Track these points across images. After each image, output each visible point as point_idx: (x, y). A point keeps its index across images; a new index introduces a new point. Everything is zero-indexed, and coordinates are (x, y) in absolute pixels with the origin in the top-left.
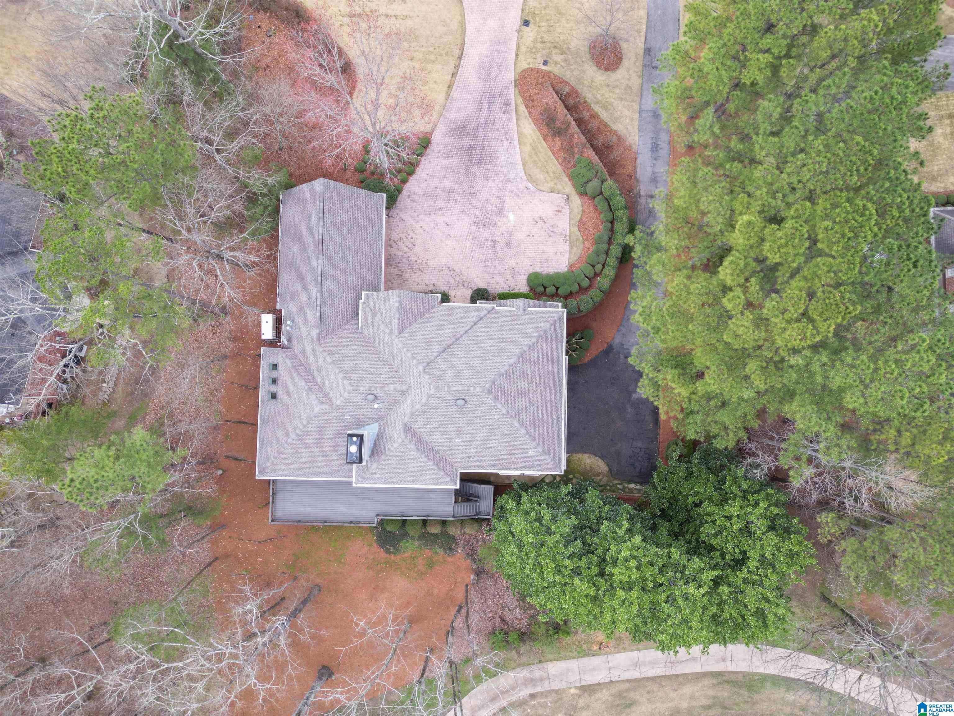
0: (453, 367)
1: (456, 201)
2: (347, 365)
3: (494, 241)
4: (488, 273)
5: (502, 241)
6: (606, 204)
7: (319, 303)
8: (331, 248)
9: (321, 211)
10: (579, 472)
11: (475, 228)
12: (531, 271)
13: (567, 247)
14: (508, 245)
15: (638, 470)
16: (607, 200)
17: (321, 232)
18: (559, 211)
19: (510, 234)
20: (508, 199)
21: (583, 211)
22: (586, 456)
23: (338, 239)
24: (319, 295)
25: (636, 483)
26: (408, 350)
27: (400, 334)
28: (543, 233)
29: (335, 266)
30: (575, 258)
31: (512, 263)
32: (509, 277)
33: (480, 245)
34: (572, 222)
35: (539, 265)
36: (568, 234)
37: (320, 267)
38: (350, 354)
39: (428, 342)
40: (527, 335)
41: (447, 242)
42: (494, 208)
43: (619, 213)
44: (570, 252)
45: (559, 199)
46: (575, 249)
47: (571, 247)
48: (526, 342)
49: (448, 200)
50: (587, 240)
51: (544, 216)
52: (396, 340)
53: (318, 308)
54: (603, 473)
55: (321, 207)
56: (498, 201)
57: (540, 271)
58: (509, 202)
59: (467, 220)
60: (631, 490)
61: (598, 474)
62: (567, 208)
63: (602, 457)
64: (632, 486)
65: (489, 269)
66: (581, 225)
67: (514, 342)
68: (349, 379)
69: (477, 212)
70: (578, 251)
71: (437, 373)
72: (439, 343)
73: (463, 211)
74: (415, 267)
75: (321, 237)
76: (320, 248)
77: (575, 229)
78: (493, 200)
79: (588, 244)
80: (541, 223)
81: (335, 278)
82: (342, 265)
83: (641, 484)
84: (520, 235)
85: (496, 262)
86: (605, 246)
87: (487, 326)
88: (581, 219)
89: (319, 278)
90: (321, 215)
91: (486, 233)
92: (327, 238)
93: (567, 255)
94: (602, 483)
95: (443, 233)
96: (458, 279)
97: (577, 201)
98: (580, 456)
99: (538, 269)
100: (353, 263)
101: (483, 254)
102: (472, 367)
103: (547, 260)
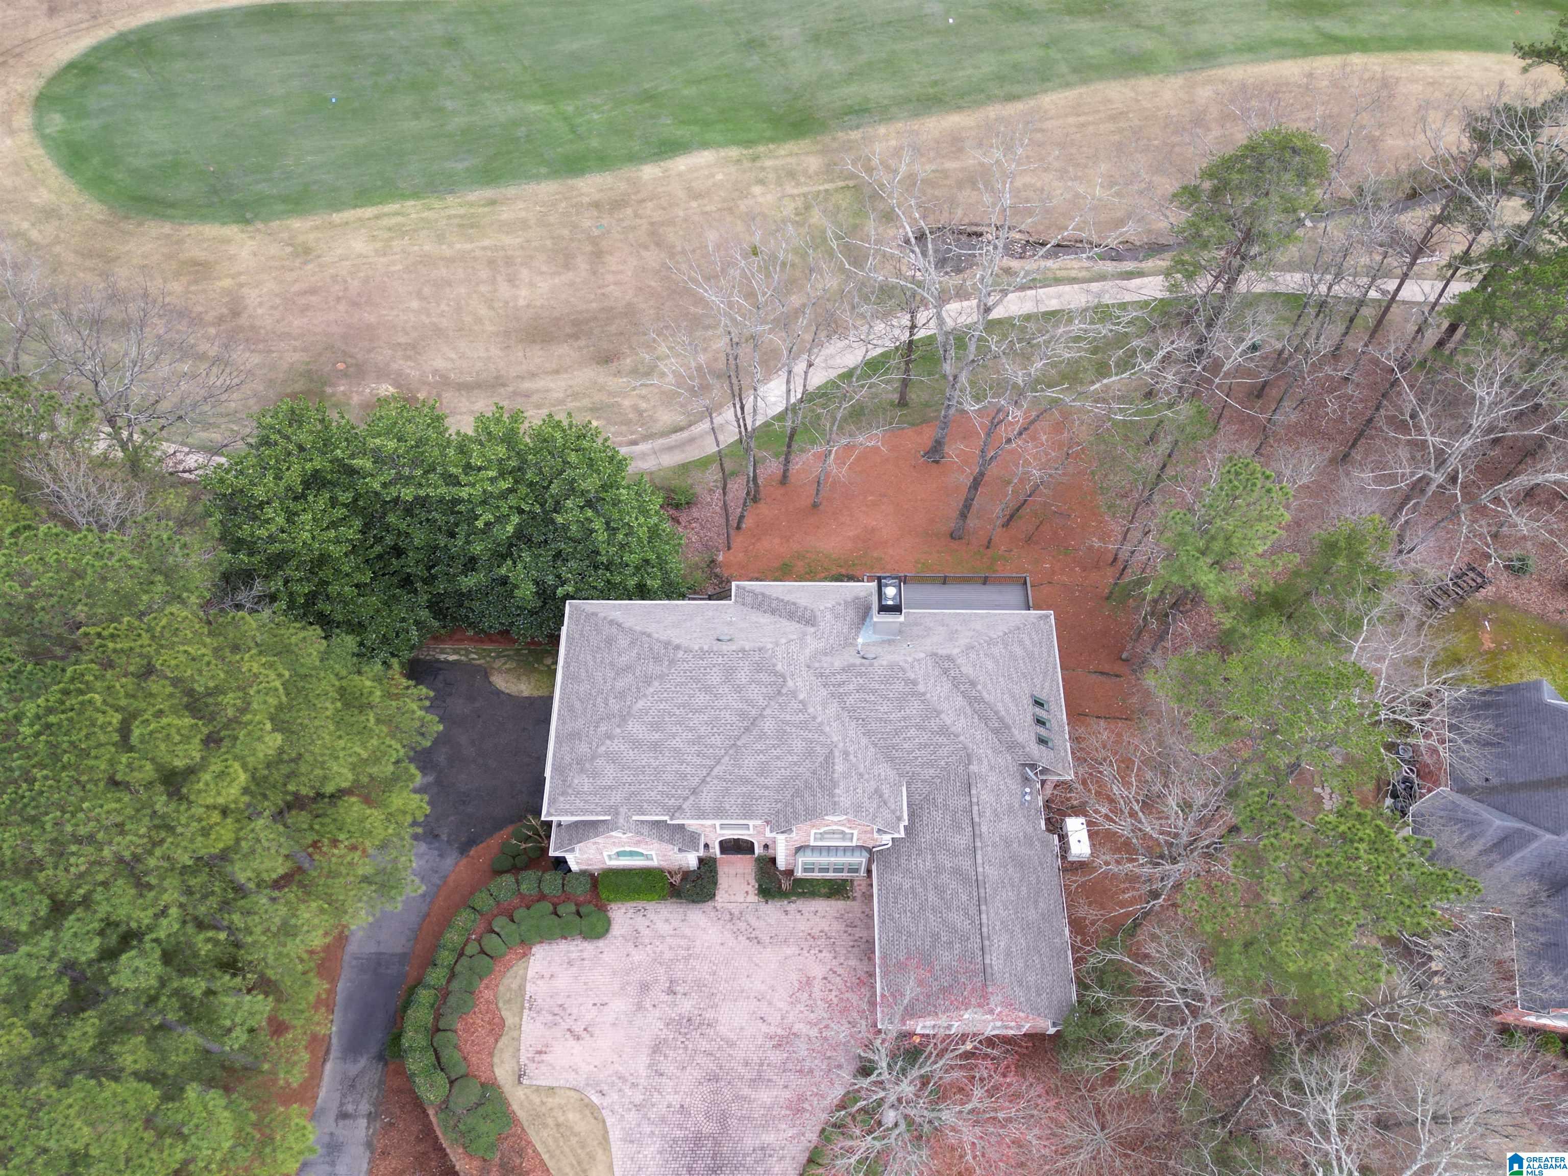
0: (738, 689)
1: (747, 1064)
2: (914, 708)
3: (671, 992)
4: (684, 937)
5: (658, 994)
6: (443, 1060)
7: (975, 808)
8: (964, 898)
9: (987, 949)
10: (541, 672)
11: (709, 1015)
12: (601, 943)
13: (530, 989)
14: (645, 987)
15: (440, 677)
16: (439, 1065)
17: (984, 916)
18: (540, 1052)
19: (640, 1007)
20: (643, 1072)
21: (491, 1054)
22: (526, 694)
23: (956, 918)
24: (977, 820)
25: (447, 662)
26: (814, 718)
27: (831, 752)
28: (575, 1011)
29: (957, 872)
30: (518, 969)
31: (638, 956)
32: (645, 932)
33: (700, 985)
34: (515, 1034)
35: (585, 955)
36: (526, 1012)
37: (979, 861)
38: (912, 732)
39: (782, 735)
40: (612, 758)
41: (763, 988)
42: (671, 1053)
43: (421, 1040)
44: (524, 979)
45: (540, 1077)
46: (514, 986)
47: (522, 988)
48: (614, 746)
49: (761, 1065)
50: (488, 1002)
51: (572, 1042)
52: (835, 739)
53: (975, 800)
54: (499, 671)
55: (987, 957)
56: (662, 1067)
57: (586, 944)
58: (641, 1065)
59: (723, 1029)
60: (456, 652)
61: (508, 671)
62: (523, 1060)
63: (499, 693)
64: (452, 658)
65: (683, 943)
66: (497, 1027)
67: (636, 744)
68: (908, 681)
69: (704, 1045)
70: (508, 982)
71: (764, 677)
72: (762, 736)
73: (731, 1044)
74: (822, 942)
75: (983, 908)
76: (982, 891)
77: (510, 1021)
78: (669, 1068)
79: (487, 994)
80: (578, 1028)
81: (954, 853)
82: (945, 878)
83: (438, 661)
84: (620, 1006)
85: (668, 955)
86: (455, 985)
87: (684, 776)
88: (497, 1041)
89: (978, 844)
90: (987, 943)
91: (686, 1006)
92: (973, 911)
93: (531, 973)
94: (503, 660)
95: (770, 1003)
96: (742, 925)
97: (503, 1073)
98: (536, 693)
99: (588, 948)
100: (926, 889)
101: (693, 969)
102: (707, 689)
103: (570, 963)
